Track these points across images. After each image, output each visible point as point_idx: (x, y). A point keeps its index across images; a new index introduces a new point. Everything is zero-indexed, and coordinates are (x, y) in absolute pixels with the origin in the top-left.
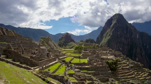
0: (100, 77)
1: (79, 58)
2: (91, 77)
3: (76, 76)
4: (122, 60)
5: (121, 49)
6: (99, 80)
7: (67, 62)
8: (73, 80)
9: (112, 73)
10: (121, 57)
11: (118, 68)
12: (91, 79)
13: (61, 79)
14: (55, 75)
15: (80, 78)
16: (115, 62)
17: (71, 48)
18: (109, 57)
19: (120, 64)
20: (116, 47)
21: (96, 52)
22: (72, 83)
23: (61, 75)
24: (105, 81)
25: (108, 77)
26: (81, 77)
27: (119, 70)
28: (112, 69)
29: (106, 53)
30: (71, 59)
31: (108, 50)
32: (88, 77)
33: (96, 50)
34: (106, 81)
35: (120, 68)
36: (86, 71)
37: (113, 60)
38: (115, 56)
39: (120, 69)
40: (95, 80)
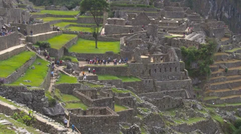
0: (157, 96)
1: (96, 37)
2: (129, 95)
3: (84, 92)
4: (228, 48)
5: (226, 15)
6: (155, 104)
7: (56, 51)
8: (74, 102)
9: (194, 85)
10: (225, 37)
11: (214, 70)
12: (128, 102)
13: (33, 100)
14: (13, 88)
15: (96, 97)
16: (204, 51)
17: (70, 9)
18: (187, 37)
19: (220, 58)
20: (214, 9)
21: (150, 21)
22: (68, 110)
23: (34, 88)
24: (171, 107)
25: (181, 95)
26: (98, 94)
27: (216, 75)
28: (194, 74)
29: (180, 24)
30: (67, 41)
31: (186, 16)
32: (120, 95)
33: (150, 15)
34: (174, 108)
35: (220, 71)
36: (116, 78)
37: (200, 46)
38: (208, 34)
39: (220, 74)
40: (141, 106)
